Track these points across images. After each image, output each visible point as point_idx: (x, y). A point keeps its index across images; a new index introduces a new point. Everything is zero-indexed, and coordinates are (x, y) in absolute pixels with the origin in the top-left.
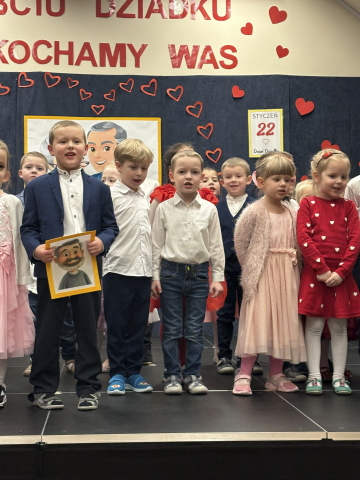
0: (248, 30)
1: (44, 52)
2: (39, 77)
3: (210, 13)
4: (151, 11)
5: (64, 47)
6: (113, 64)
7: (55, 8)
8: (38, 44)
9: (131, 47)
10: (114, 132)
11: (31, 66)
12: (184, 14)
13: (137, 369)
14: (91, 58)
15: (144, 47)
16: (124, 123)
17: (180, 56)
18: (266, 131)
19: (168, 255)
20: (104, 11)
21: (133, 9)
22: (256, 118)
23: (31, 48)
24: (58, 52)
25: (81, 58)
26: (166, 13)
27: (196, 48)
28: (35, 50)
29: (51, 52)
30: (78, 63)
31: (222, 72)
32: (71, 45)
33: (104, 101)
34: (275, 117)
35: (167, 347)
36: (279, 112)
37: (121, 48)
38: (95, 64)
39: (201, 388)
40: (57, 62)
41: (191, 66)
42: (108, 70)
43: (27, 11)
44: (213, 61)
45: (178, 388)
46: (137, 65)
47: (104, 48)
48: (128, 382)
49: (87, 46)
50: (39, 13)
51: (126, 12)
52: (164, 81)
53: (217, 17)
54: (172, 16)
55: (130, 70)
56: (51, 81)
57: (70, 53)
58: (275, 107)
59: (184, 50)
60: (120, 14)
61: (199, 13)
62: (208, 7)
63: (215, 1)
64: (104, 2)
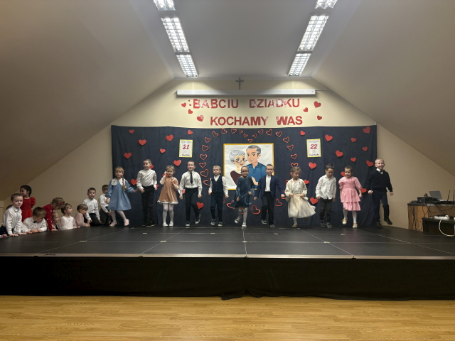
0: (306, 110)
2: (229, 130)
3: (291, 104)
4: (269, 105)
5: (238, 119)
6: (256, 124)
7: (235, 105)
8: (228, 118)
9: (262, 118)
10: (256, 149)
11: (226, 126)
12: (282, 105)
14: (248, 123)
15: (267, 118)
17: (280, 121)
18: (314, 147)
20: (252, 105)
21: (263, 104)
22: (310, 143)
23: (226, 119)
24: (236, 121)
25: (244, 122)
26: (275, 105)
27: (286, 118)
28: (228, 120)
29: (233, 121)
30: (243, 124)
31: (296, 126)
32: (240, 118)
33: (253, 138)
34: (318, 142)
36: (319, 140)
37: (258, 118)
38: (249, 125)
40: (235, 124)
41: (285, 124)
42: (254, 127)
43: (225, 106)
44: (293, 122)
46: (265, 124)
47: (252, 118)
49: (246, 118)
50: (229, 107)
51: (260, 105)
52: (274, 130)
53: (294, 106)
54: (278, 106)
55: (262, 126)
56: (233, 131)
57: (240, 121)
58: (317, 138)
59: (282, 118)
60: (258, 106)
61: (287, 105)
62: (291, 102)
63: (293, 100)
64: (252, 102)
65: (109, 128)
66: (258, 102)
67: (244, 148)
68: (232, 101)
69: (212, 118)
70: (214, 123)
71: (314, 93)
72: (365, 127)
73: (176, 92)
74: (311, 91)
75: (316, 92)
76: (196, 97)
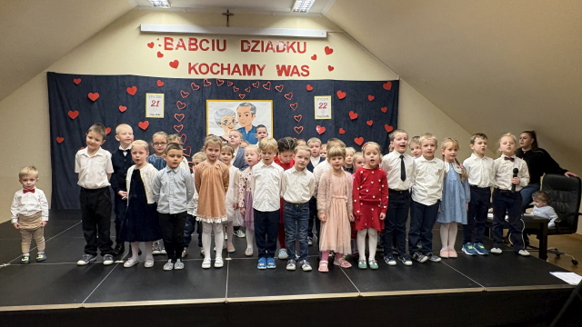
0: (314, 58)
1: (216, 69)
2: (214, 81)
3: (296, 49)
4: (267, 48)
5: (226, 66)
6: (249, 74)
7: (221, 47)
8: (213, 65)
9: (258, 66)
10: (250, 107)
11: (210, 76)
12: (284, 50)
14: (239, 71)
15: (264, 66)
17: (282, 70)
18: (323, 106)
19: (287, 199)
20: (245, 48)
21: (259, 47)
22: (318, 100)
23: (210, 66)
24: (223, 69)
25: (234, 71)
26: (275, 49)
28: (212, 67)
29: (219, 69)
30: (232, 74)
31: (302, 78)
32: (229, 65)
33: (245, 93)
34: (328, 100)
36: (330, 97)
37: (253, 66)
38: (240, 75)
40: (222, 74)
41: (287, 75)
42: (247, 77)
43: (208, 48)
44: (297, 73)
45: (293, 267)
46: (261, 74)
47: (245, 66)
49: (237, 66)
50: (213, 50)
51: (256, 49)
52: (274, 83)
53: (299, 51)
54: (278, 51)
55: (257, 77)
56: (219, 83)
57: (228, 69)
58: (327, 95)
59: (284, 67)
60: (253, 50)
61: (291, 50)
62: (295, 46)
63: (299, 44)
64: (245, 44)
65: (44, 75)
66: (253, 45)
67: (233, 106)
68: (218, 41)
69: (190, 64)
70: (192, 71)
71: (325, 36)
72: (385, 82)
73: (140, 27)
74: (321, 33)
75: (327, 35)
76: (168, 35)
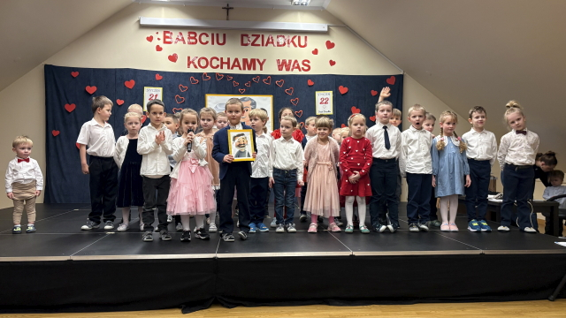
0: (315, 52)
1: (215, 63)
2: (213, 75)
3: (297, 44)
4: (268, 43)
5: (225, 60)
7: (221, 41)
8: (212, 59)
9: (258, 60)
10: (250, 102)
11: (209, 70)
12: (284, 44)
13: (262, 221)
14: (239, 66)
15: (265, 60)
16: (255, 98)
17: (282, 65)
18: (324, 102)
19: (277, 166)
20: (245, 42)
21: (259, 41)
22: (319, 95)
23: (209, 60)
24: (222, 63)
25: (234, 66)
26: (276, 44)
27: (290, 61)
28: (211, 62)
29: (219, 63)
30: (232, 68)
31: (303, 73)
32: (229, 59)
33: (245, 87)
34: (329, 95)
35: (277, 210)
36: (331, 92)
37: (253, 61)
38: (240, 69)
39: (293, 230)
40: (222, 68)
41: (288, 70)
42: (247, 72)
43: (207, 42)
44: (298, 67)
45: (282, 230)
46: (261, 69)
47: (245, 61)
48: (257, 226)
49: (236, 60)
50: (213, 43)
51: (256, 43)
52: (274, 77)
53: (300, 46)
54: (279, 45)
55: (258, 72)
56: (219, 77)
57: (228, 63)
58: (328, 90)
59: (284, 62)
60: (253, 44)
61: (291, 44)
62: (296, 41)
63: (299, 38)
64: (245, 38)
65: (41, 68)
66: (252, 39)
68: (217, 35)
69: (189, 58)
70: (192, 65)
71: (326, 29)
72: (389, 77)
73: (139, 21)
74: (323, 27)
75: (329, 28)
76: (167, 29)
